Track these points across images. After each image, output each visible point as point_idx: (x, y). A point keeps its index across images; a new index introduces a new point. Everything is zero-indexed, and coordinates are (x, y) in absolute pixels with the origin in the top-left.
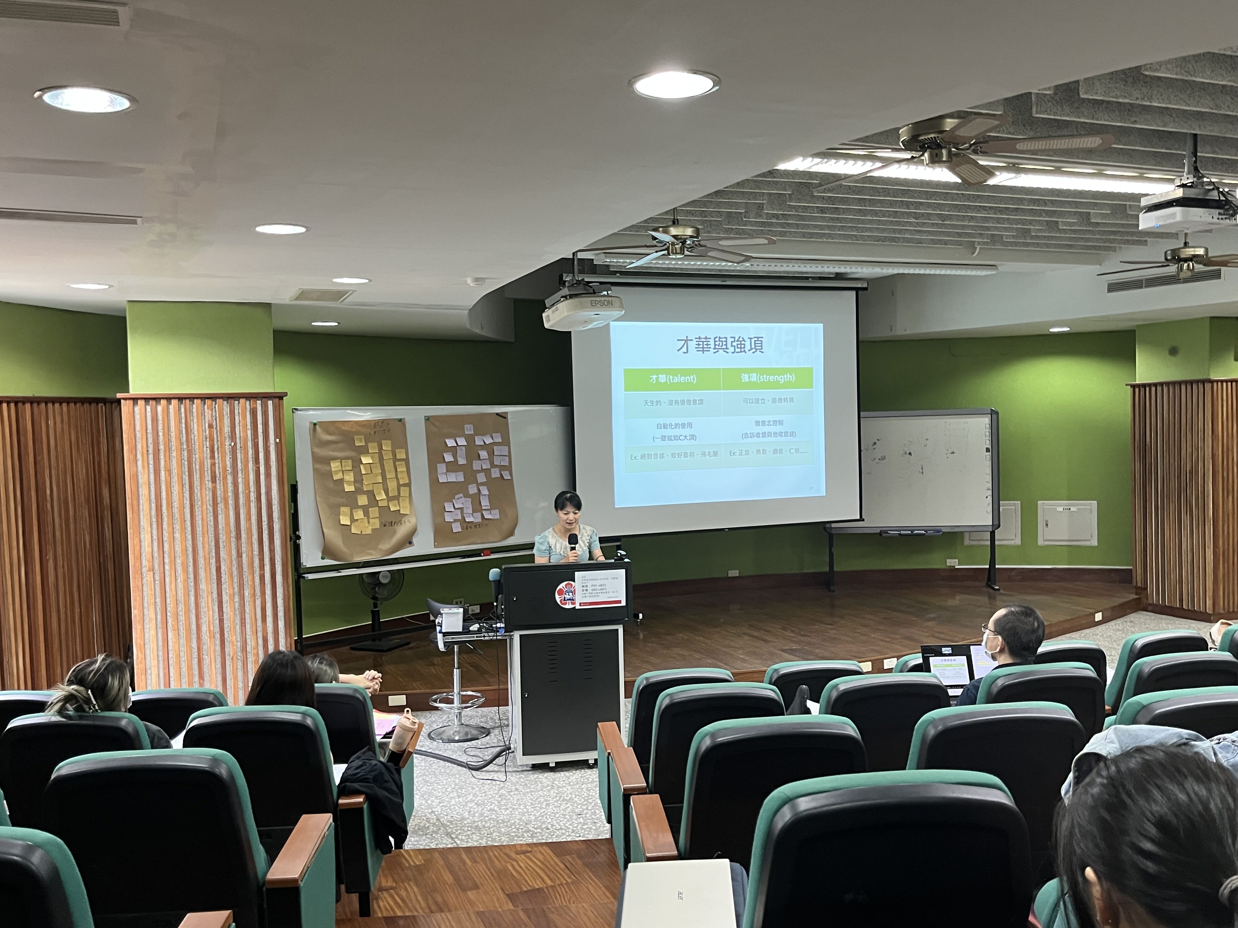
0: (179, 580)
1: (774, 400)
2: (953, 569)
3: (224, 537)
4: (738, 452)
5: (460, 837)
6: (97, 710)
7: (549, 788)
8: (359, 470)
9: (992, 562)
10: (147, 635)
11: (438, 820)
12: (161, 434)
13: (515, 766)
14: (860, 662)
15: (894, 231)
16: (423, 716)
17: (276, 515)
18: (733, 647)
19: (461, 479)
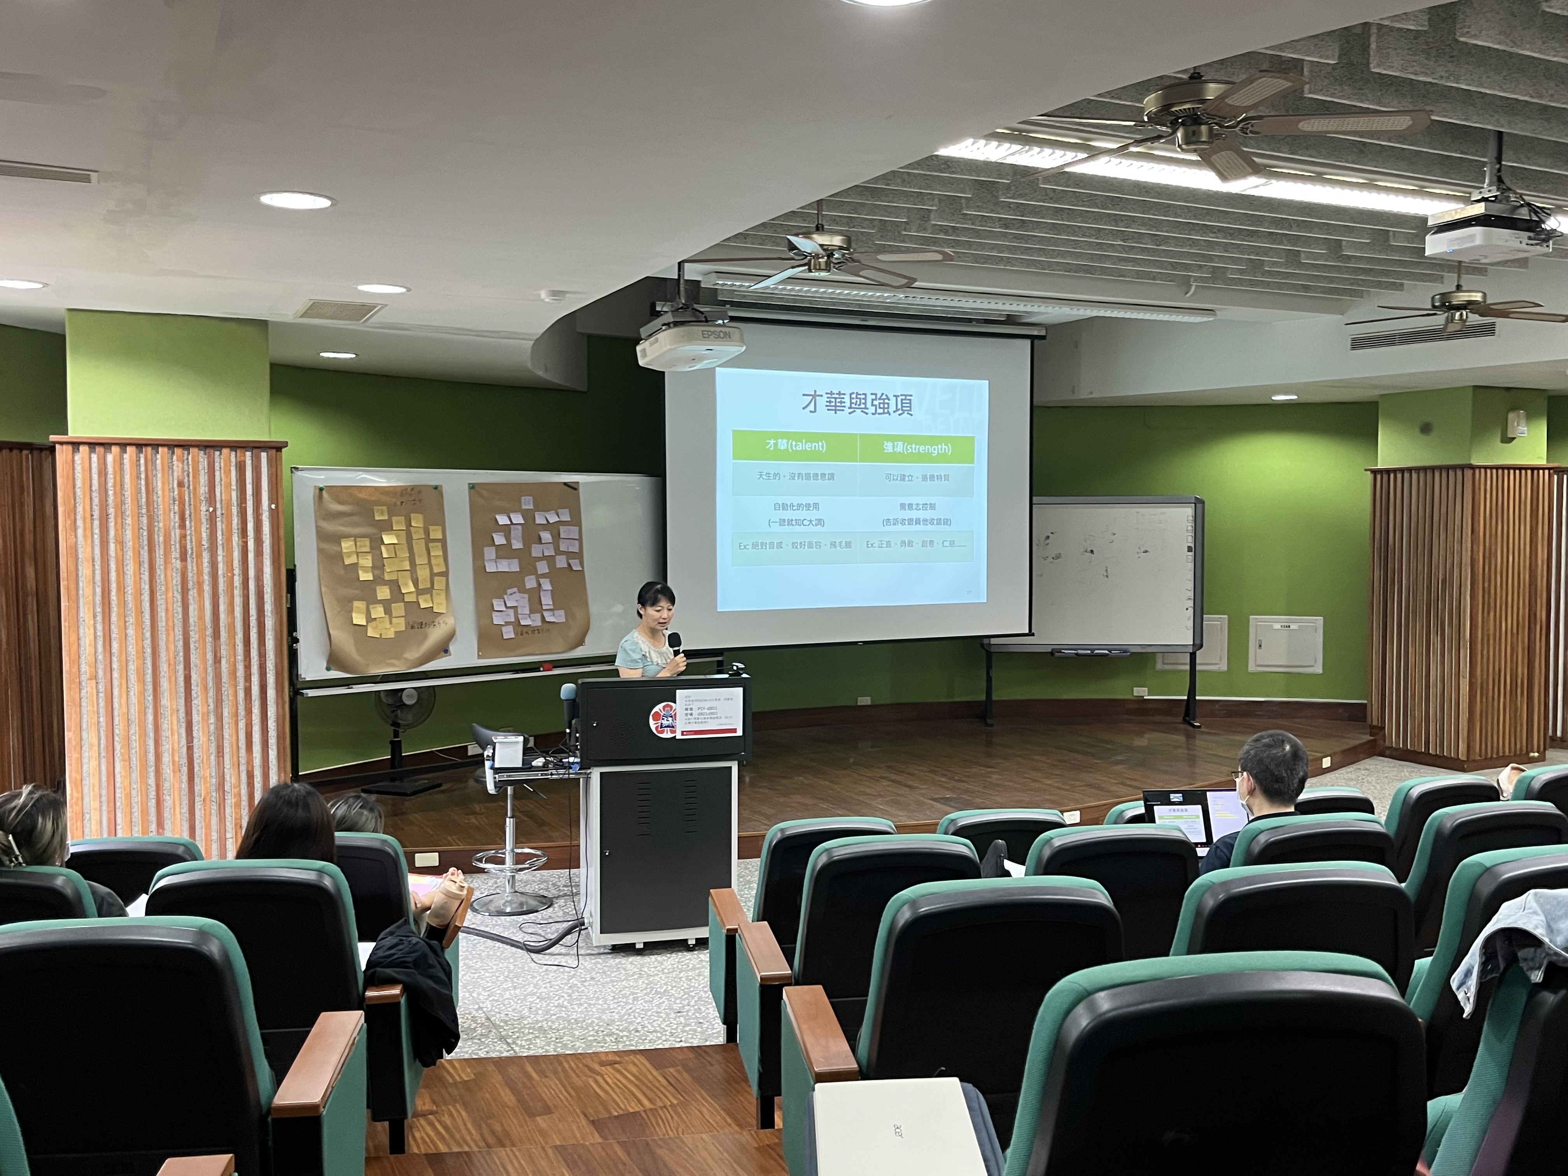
0: (132, 693)
1: (924, 478)
2: (1141, 701)
3: (197, 636)
4: (877, 543)
5: (519, 1042)
6: (20, 864)
7: (636, 977)
8: (379, 552)
9: (1192, 692)
10: (85, 767)
11: (488, 1019)
12: (111, 493)
13: (588, 948)
14: (1062, 812)
15: (1092, 257)
16: (470, 880)
17: (268, 607)
18: (869, 794)
19: (515, 568)
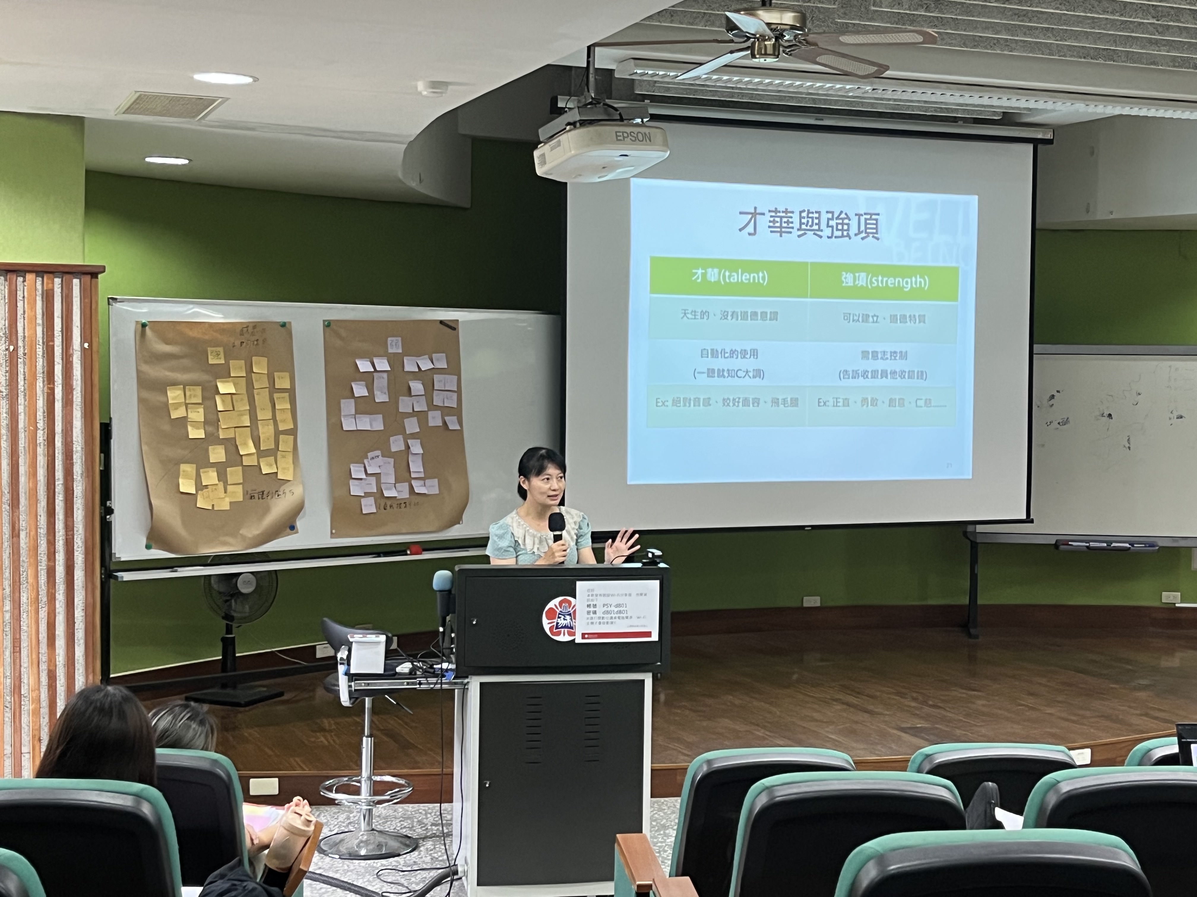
1: (893, 319)
2: (1172, 609)
4: (831, 400)
8: (213, 404)
14: (1070, 749)
15: (1115, 40)
16: (318, 813)
17: (78, 469)
18: (817, 721)
19: (379, 426)
